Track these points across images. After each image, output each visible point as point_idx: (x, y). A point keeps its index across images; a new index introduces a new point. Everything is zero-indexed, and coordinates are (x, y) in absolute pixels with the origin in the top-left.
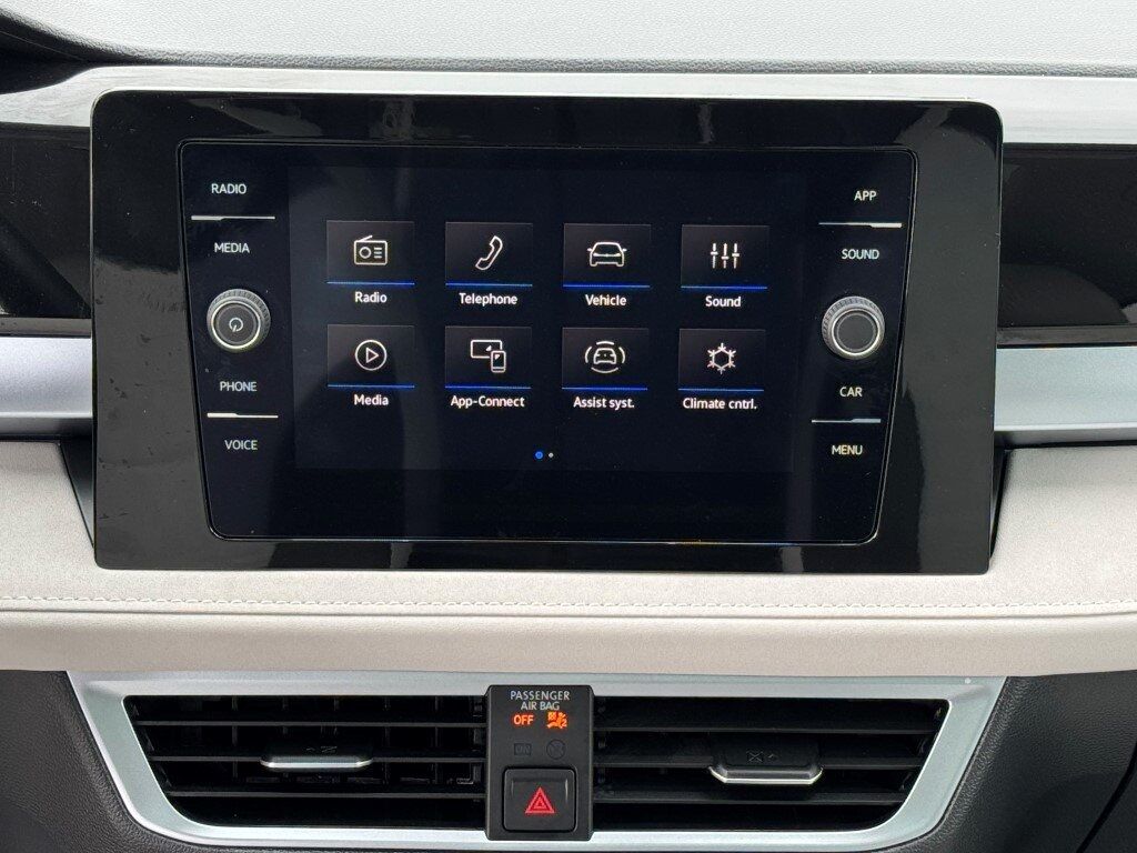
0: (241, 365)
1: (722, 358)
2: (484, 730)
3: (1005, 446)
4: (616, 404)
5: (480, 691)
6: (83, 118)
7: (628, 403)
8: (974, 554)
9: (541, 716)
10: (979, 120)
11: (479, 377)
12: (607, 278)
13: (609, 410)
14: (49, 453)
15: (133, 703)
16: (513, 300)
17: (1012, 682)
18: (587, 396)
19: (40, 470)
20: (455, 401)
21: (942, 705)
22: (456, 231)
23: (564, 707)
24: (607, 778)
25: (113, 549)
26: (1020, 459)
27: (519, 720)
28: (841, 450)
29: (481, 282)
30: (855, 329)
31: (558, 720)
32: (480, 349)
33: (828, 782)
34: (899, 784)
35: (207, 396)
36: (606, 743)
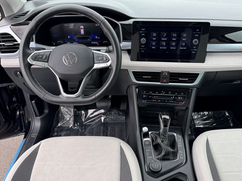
0: (143, 45)
1: (184, 44)
2: (160, 75)
3: (207, 52)
4: (174, 48)
5: (160, 72)
6: (132, 23)
7: (175, 48)
8: (203, 61)
9: (165, 74)
10: (209, 24)
11: (163, 46)
12: (174, 37)
13: (173, 49)
14: (126, 52)
15: (133, 72)
16: (166, 39)
17: (205, 72)
18: (172, 47)
19: (126, 53)
20: (160, 48)
21: (199, 74)
22: (162, 33)
23: (167, 73)
24: (170, 79)
25: (132, 60)
26: (207, 54)
27: (163, 74)
28: (193, 52)
29: (163, 38)
30: (196, 42)
31: (167, 74)
32: (163, 43)
33: (189, 80)
34: (195, 80)
35: (140, 47)
36: (170, 76)
